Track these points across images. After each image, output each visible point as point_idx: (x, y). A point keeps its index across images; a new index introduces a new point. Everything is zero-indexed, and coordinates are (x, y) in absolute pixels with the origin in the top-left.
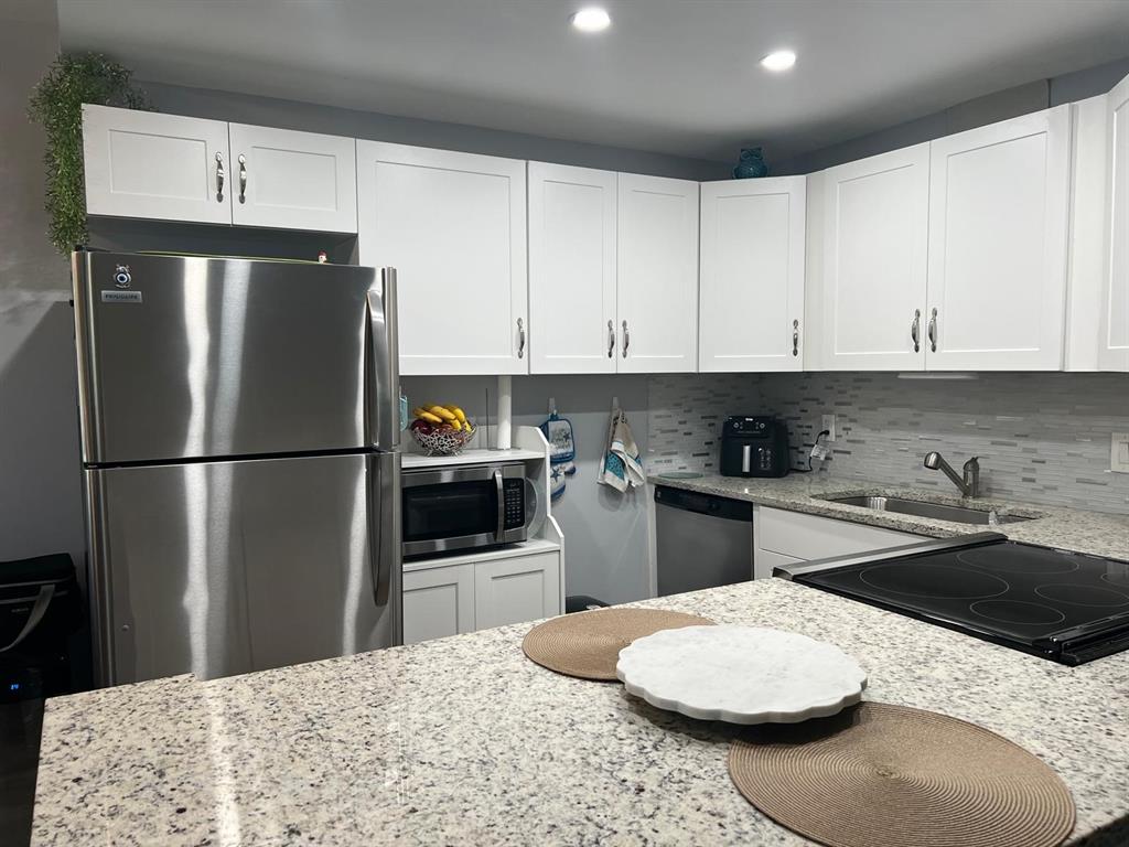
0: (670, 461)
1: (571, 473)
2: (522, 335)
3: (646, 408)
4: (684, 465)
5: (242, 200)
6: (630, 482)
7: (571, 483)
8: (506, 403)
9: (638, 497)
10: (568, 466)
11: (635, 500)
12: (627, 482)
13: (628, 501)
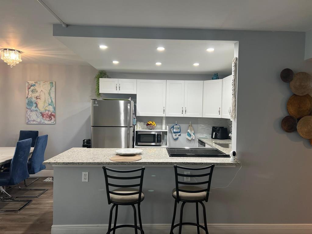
0: (203, 135)
1: (180, 135)
2: (164, 110)
3: (198, 124)
4: (206, 136)
5: (120, 90)
6: (192, 138)
7: (179, 137)
8: (164, 121)
9: (195, 142)
10: (179, 134)
11: (194, 142)
12: (191, 138)
13: (193, 142)
